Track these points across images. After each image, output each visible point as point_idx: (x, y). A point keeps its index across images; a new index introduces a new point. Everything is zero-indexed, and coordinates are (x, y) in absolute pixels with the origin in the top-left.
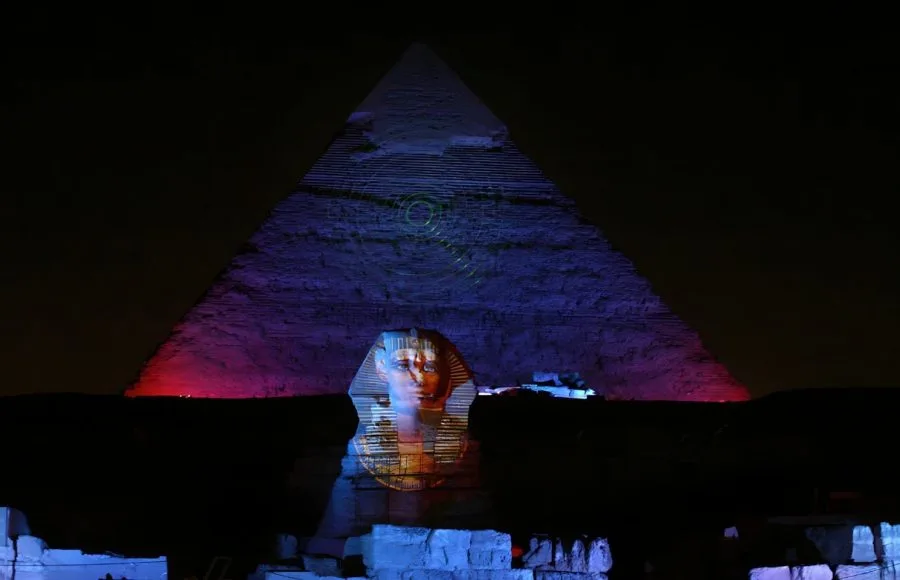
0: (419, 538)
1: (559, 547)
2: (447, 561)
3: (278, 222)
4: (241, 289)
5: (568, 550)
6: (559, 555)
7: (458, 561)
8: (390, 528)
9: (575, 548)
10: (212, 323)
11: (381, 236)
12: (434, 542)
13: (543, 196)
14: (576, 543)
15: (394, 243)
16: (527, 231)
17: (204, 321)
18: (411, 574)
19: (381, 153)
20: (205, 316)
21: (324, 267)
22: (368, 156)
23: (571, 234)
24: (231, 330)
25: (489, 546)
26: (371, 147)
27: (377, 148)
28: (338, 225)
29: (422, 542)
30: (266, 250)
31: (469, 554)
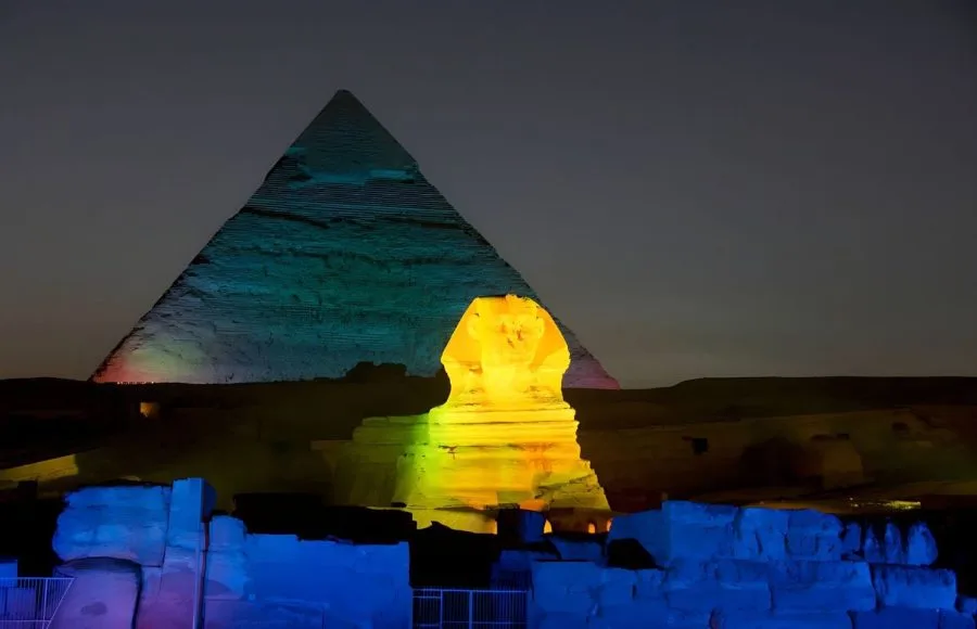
0: (723, 520)
1: (870, 532)
2: (761, 550)
3: (225, 238)
4: (194, 293)
5: (880, 536)
6: (869, 542)
7: (774, 549)
8: (687, 505)
9: (889, 533)
10: (172, 322)
11: (315, 251)
12: (745, 526)
13: (448, 221)
14: (889, 526)
15: (325, 257)
16: (435, 250)
17: (164, 319)
18: (716, 566)
19: (312, 181)
20: (164, 316)
21: (266, 275)
22: (301, 185)
23: (472, 252)
24: (189, 328)
25: (813, 532)
26: (303, 177)
27: (309, 178)
28: (278, 241)
29: (727, 526)
30: (217, 261)
31: (786, 541)
